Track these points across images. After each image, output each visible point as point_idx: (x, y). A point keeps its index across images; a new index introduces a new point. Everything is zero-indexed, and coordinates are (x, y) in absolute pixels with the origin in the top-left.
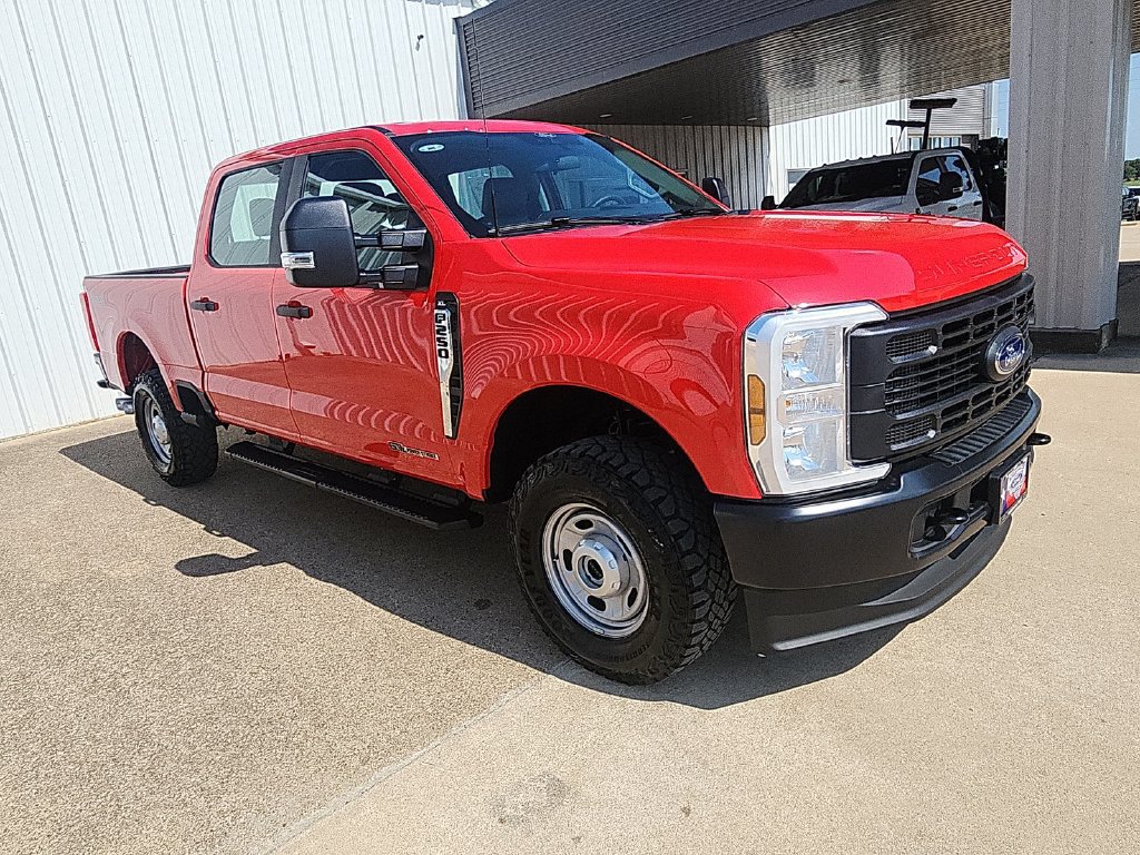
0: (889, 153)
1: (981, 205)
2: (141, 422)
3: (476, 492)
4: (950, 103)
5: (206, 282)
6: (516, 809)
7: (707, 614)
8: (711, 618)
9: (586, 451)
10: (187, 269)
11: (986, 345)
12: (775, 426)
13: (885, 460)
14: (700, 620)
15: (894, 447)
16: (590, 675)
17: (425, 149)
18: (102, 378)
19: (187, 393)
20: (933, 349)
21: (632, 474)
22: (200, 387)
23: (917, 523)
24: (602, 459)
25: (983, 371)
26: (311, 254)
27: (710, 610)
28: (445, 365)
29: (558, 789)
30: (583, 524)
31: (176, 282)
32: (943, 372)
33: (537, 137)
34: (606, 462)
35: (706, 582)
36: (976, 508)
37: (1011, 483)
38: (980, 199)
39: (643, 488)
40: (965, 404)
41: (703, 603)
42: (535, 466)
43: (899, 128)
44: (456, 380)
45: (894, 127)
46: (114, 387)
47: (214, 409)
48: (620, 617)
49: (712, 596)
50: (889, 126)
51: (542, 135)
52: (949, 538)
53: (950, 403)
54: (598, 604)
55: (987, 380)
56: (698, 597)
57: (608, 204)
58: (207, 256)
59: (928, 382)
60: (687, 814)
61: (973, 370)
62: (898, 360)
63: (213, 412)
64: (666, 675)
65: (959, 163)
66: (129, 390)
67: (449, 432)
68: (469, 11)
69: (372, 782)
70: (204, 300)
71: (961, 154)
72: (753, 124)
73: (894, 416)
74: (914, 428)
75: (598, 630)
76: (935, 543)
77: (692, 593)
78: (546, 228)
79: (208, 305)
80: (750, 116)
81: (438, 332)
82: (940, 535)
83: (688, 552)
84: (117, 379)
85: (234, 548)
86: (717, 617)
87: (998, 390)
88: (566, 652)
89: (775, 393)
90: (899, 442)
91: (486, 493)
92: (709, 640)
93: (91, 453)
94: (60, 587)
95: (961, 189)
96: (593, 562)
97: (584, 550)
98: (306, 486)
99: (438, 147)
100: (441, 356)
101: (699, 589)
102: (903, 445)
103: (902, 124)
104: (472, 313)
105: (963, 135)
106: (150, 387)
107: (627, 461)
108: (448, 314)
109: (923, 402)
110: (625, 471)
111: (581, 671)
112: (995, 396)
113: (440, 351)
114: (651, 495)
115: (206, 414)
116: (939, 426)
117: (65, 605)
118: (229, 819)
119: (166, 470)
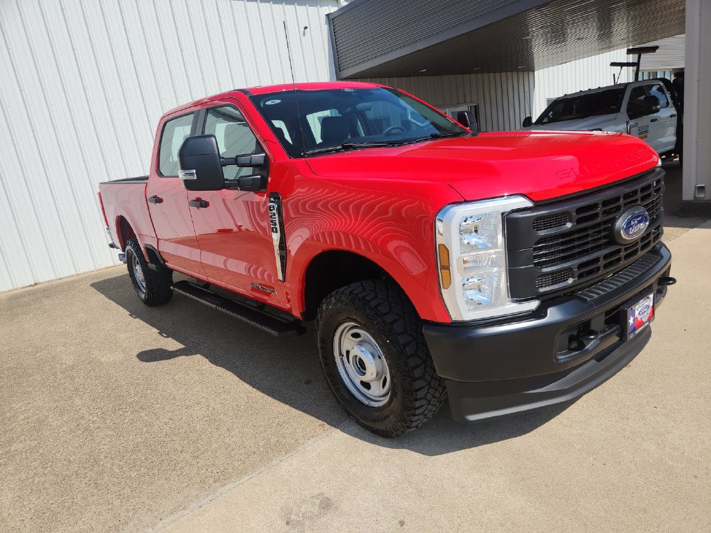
0: (613, 84)
1: (676, 117)
2: (131, 269)
3: (297, 313)
4: (654, 49)
5: (156, 187)
6: (298, 516)
7: (426, 395)
8: (429, 397)
9: (353, 290)
10: (147, 178)
11: (614, 220)
12: (457, 277)
13: (537, 298)
14: (421, 399)
15: (542, 290)
16: (362, 429)
17: (269, 103)
18: (111, 242)
19: (150, 251)
20: (569, 225)
21: (379, 305)
22: (156, 248)
23: (562, 339)
24: (361, 295)
25: (612, 238)
26: (194, 171)
27: (428, 392)
28: (276, 237)
29: (327, 504)
30: (356, 335)
31: (141, 186)
32: (579, 239)
33: (343, 91)
34: (364, 297)
35: (424, 374)
36: (609, 329)
37: (639, 311)
38: (675, 113)
39: (385, 314)
40: (597, 260)
41: (422, 388)
42: (327, 299)
43: (620, 67)
44: (283, 245)
45: (616, 67)
46: (117, 248)
47: (165, 261)
48: (378, 394)
49: (429, 384)
50: (612, 67)
51: (347, 90)
52: (587, 350)
53: (584, 259)
54: (367, 385)
55: (616, 243)
56: (417, 385)
57: (393, 132)
58: (156, 170)
59: (567, 246)
60: (402, 525)
61: (605, 237)
62: (542, 233)
63: (164, 263)
64: (403, 432)
65: (660, 89)
66: (124, 250)
67: (280, 277)
68: (335, 9)
69: (217, 494)
70: (155, 197)
71: (662, 84)
72: (523, 70)
73: (540, 269)
74: (557, 277)
75: (366, 402)
76: (577, 353)
77: (414, 381)
78: (337, 151)
79: (158, 200)
80: (522, 65)
81: (271, 217)
82: (581, 346)
83: (412, 356)
84: (118, 244)
85: (172, 345)
86: (433, 397)
87: (626, 249)
88: (349, 415)
89: (456, 255)
90: (545, 286)
91: (302, 314)
92: (430, 411)
93: (106, 286)
94: (73, 367)
95: (659, 107)
96: (360, 359)
97: (356, 351)
98: (210, 308)
99: (277, 101)
100: (273, 232)
101: (419, 379)
102: (548, 289)
103: (622, 65)
104: (289, 204)
105: (673, 69)
106: (133, 248)
107: (376, 297)
108: (276, 206)
109: (564, 259)
110: (373, 304)
111: (356, 428)
112: (623, 254)
113: (273, 228)
114: (389, 319)
115: (160, 264)
116: (576, 275)
117: (72, 378)
118: (130, 514)
119: (143, 296)
